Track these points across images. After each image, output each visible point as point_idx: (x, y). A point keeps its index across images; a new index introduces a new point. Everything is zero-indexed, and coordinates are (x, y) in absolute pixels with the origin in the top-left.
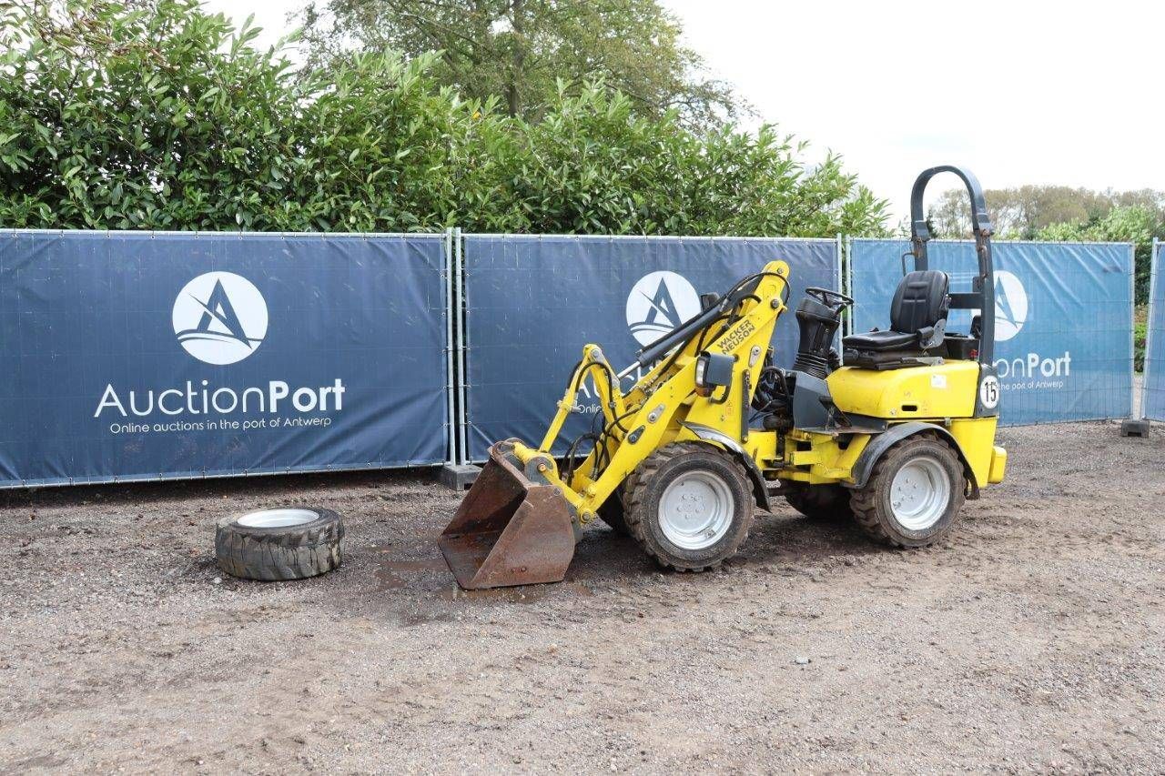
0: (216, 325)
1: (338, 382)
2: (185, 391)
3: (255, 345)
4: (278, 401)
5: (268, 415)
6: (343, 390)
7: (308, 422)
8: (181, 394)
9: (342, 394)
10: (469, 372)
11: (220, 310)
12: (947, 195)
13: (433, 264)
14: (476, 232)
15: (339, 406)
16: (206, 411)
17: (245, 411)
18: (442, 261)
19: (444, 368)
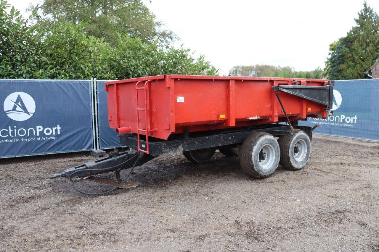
0: (18, 108)
1: (58, 126)
2: (8, 130)
3: (32, 115)
4: (40, 132)
5: (36, 137)
6: (60, 128)
7: (49, 138)
8: (7, 130)
9: (60, 129)
10: (99, 122)
11: (19, 104)
12: (234, 67)
13: (87, 89)
14: (100, 79)
15: (59, 133)
16: (16, 136)
17: (29, 135)
18: (90, 88)
19: (91, 121)
